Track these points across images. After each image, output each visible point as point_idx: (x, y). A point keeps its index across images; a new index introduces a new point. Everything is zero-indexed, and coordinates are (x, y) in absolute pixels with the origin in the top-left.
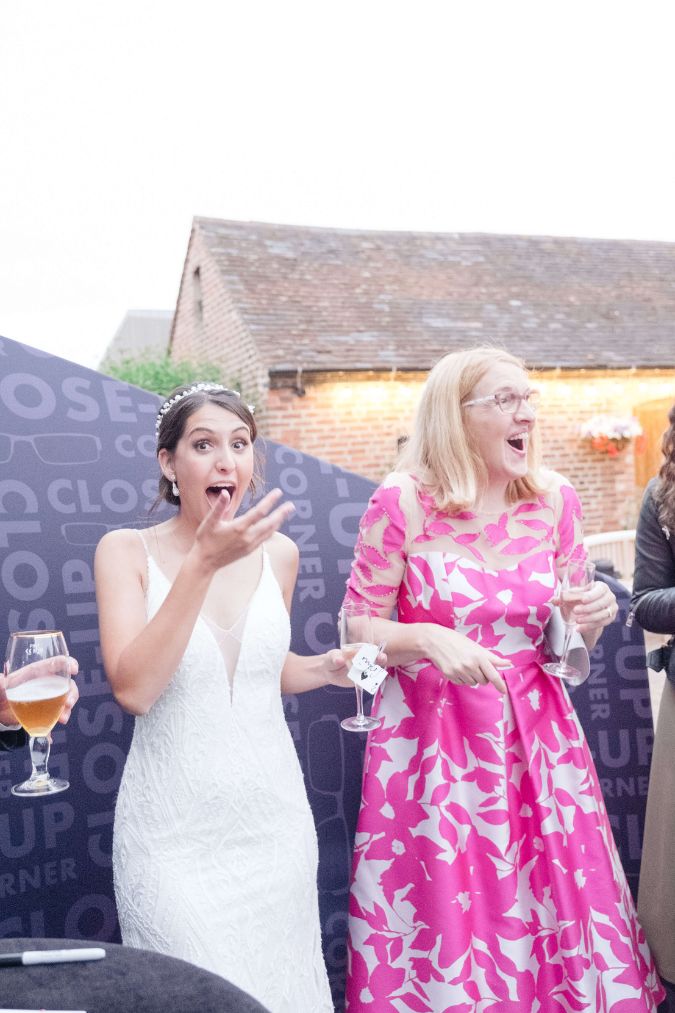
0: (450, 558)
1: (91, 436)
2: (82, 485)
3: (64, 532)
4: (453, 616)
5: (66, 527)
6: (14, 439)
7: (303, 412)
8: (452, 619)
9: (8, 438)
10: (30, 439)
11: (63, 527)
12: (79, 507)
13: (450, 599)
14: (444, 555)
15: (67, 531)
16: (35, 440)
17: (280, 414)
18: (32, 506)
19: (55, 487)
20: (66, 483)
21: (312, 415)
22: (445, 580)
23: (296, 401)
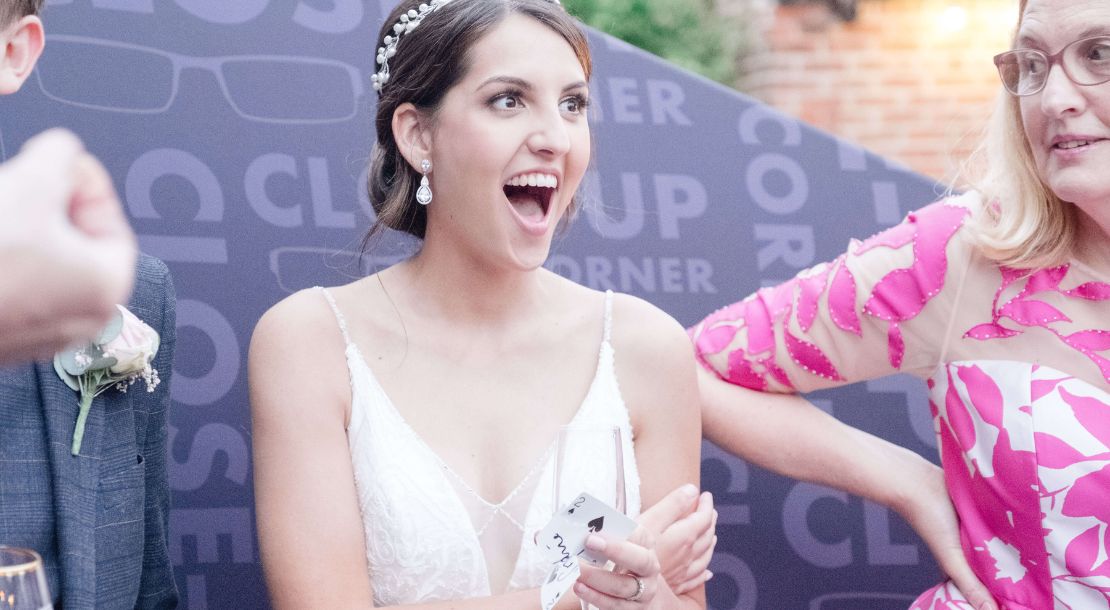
0: (1046, 373)
1: (342, 64)
2: (318, 168)
3: (274, 266)
4: (1035, 488)
5: (282, 257)
6: (180, 62)
7: (851, 58)
8: (1035, 494)
9: (168, 63)
10: (214, 64)
11: (274, 256)
12: (308, 215)
13: (1031, 447)
14: (1034, 369)
15: (280, 263)
16: (226, 68)
17: (797, 59)
18: (212, 208)
19: (261, 169)
20: (285, 164)
21: (870, 66)
22: (1025, 409)
23: (837, 31)
